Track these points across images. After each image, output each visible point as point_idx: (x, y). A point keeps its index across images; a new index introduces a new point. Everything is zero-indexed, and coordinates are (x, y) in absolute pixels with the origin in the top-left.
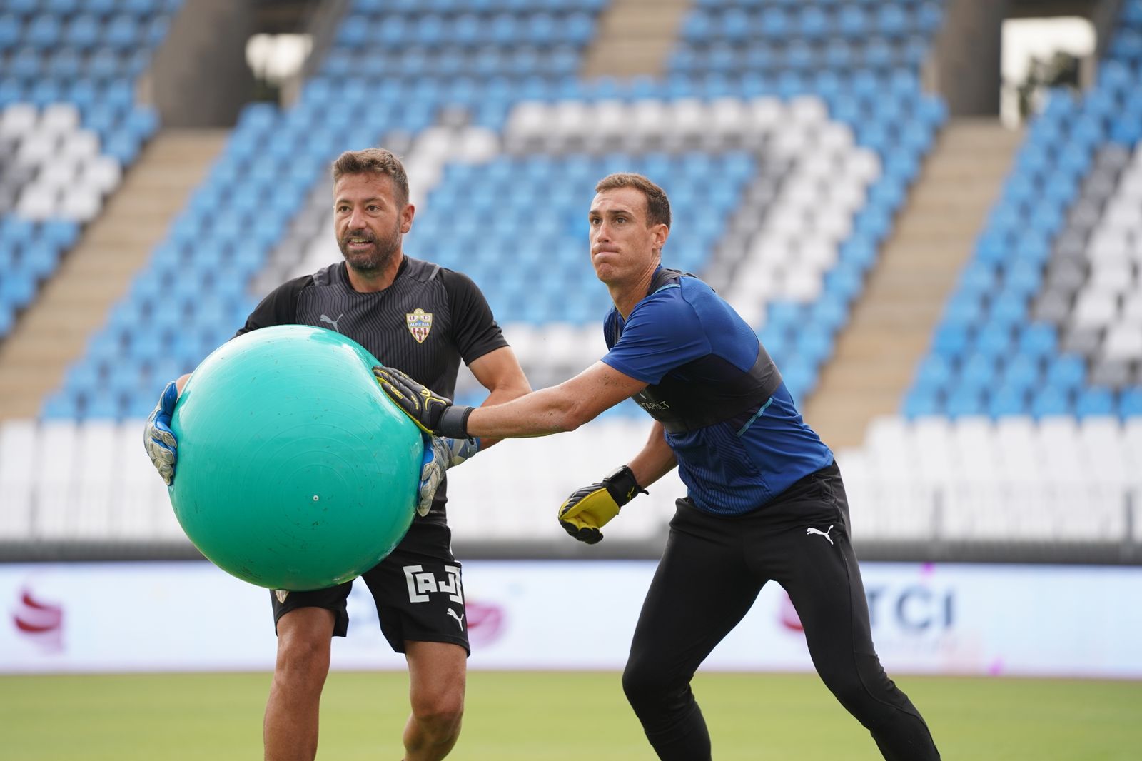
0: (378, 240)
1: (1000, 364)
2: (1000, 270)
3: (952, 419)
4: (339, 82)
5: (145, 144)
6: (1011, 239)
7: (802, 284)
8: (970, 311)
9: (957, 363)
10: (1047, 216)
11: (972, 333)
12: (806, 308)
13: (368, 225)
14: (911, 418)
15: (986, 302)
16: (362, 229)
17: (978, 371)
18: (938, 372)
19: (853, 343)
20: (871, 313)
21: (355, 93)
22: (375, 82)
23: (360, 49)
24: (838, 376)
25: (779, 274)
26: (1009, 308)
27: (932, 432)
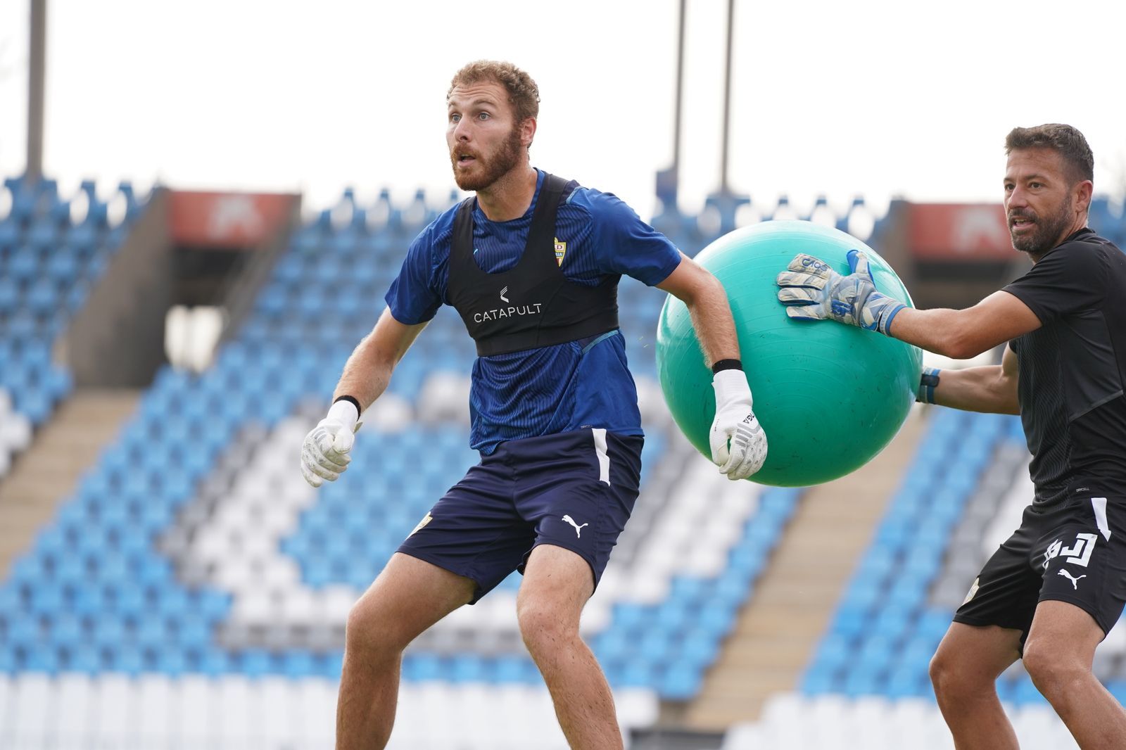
0: (1040, 219)
1: (898, 646)
2: (900, 556)
3: (852, 697)
4: (254, 350)
5: (57, 404)
6: (913, 527)
7: (705, 560)
8: (867, 595)
9: (856, 643)
10: (945, 506)
11: (872, 614)
12: (710, 583)
13: (1029, 205)
14: (810, 694)
15: (887, 585)
16: (1022, 207)
17: (875, 653)
18: (836, 652)
19: (756, 620)
20: (773, 591)
21: (271, 360)
22: (290, 351)
23: (277, 320)
24: (739, 651)
25: (686, 548)
26: (906, 593)
27: (829, 709)
